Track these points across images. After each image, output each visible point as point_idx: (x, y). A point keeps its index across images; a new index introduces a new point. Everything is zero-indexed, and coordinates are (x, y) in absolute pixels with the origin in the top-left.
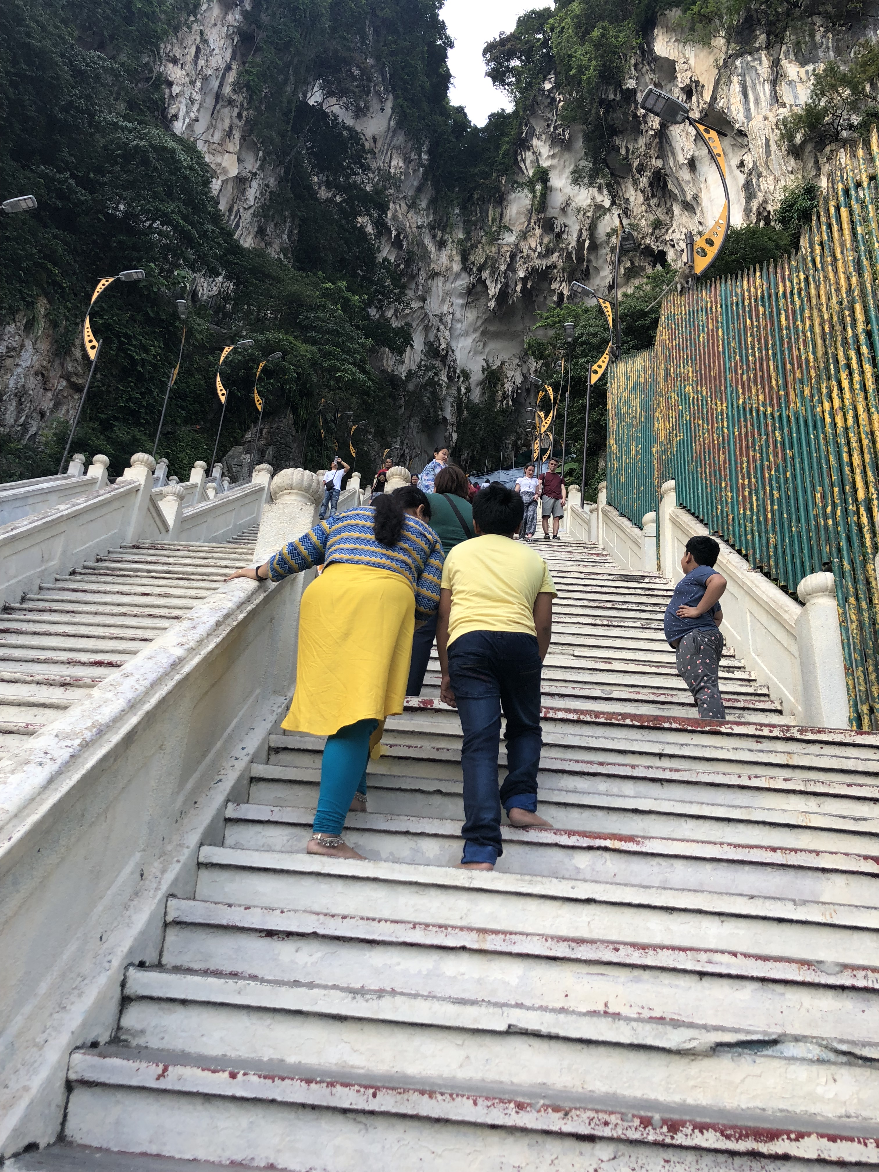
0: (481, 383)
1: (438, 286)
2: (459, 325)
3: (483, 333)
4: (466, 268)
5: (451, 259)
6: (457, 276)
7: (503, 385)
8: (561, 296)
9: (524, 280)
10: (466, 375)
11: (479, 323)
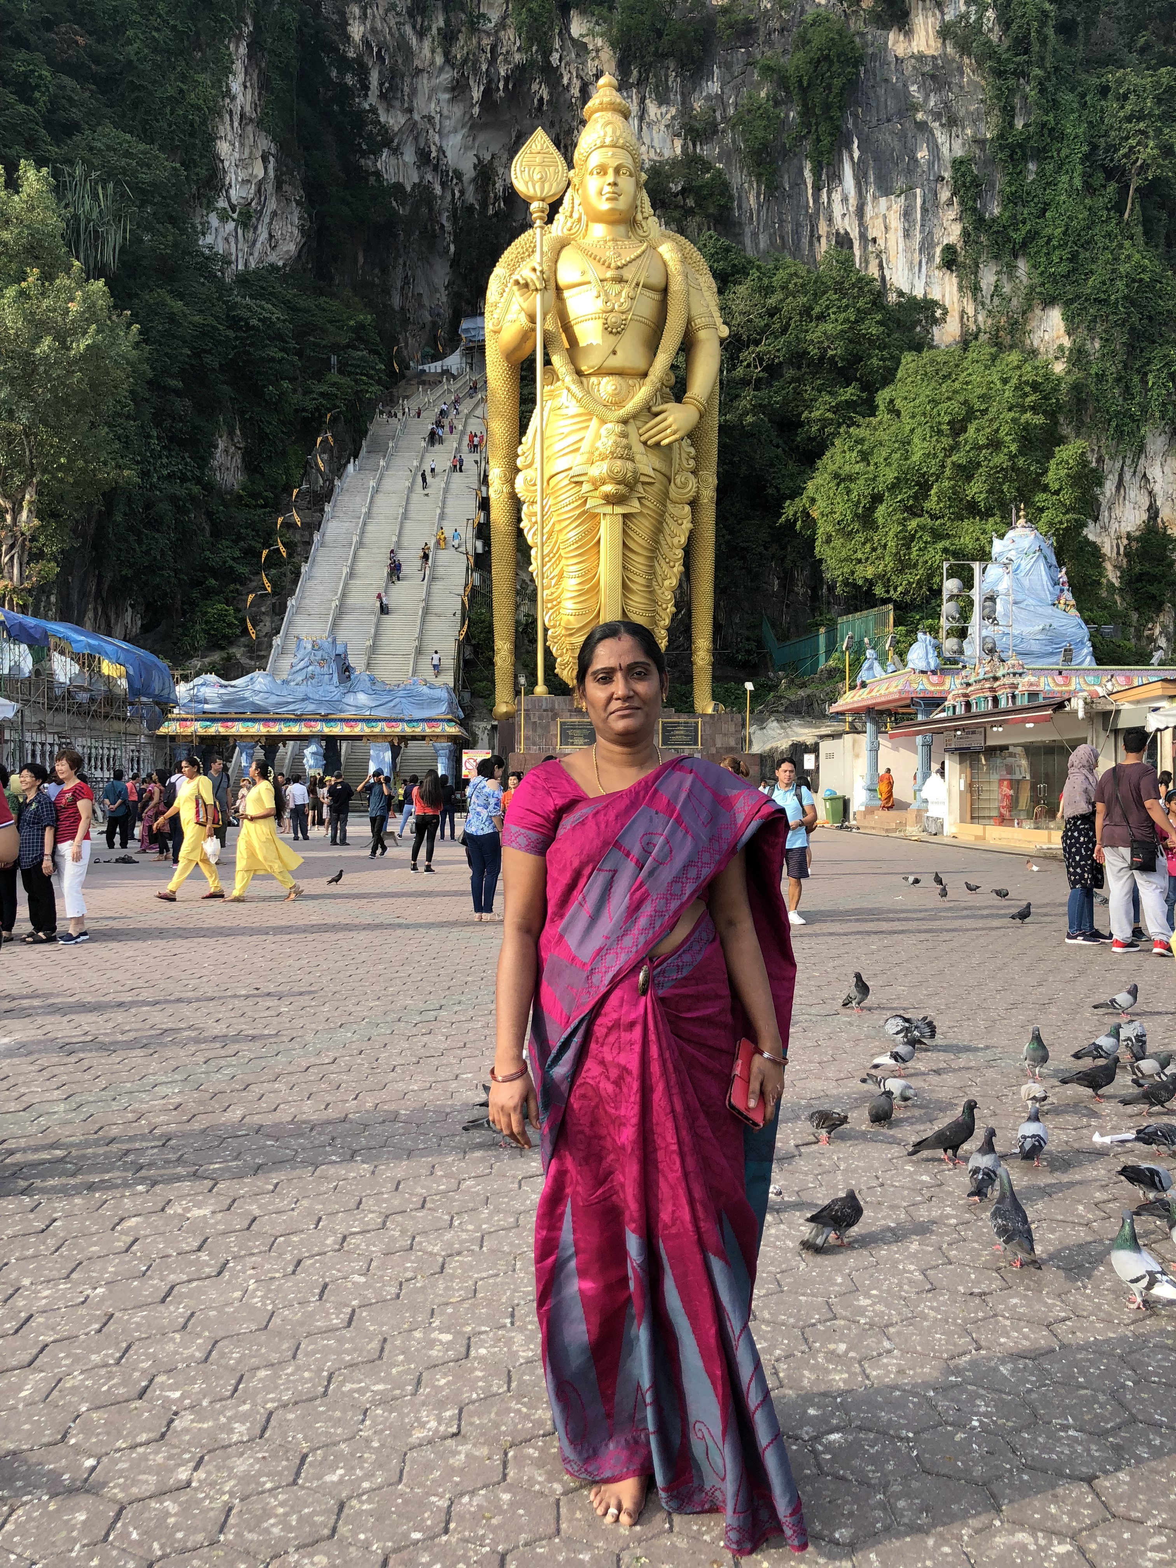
0: (474, 180)
1: (424, 83)
2: (447, 123)
3: (471, 128)
4: (448, 60)
5: (433, 52)
6: (441, 70)
7: (494, 184)
8: (542, 98)
9: (507, 79)
10: (458, 175)
11: (467, 117)
